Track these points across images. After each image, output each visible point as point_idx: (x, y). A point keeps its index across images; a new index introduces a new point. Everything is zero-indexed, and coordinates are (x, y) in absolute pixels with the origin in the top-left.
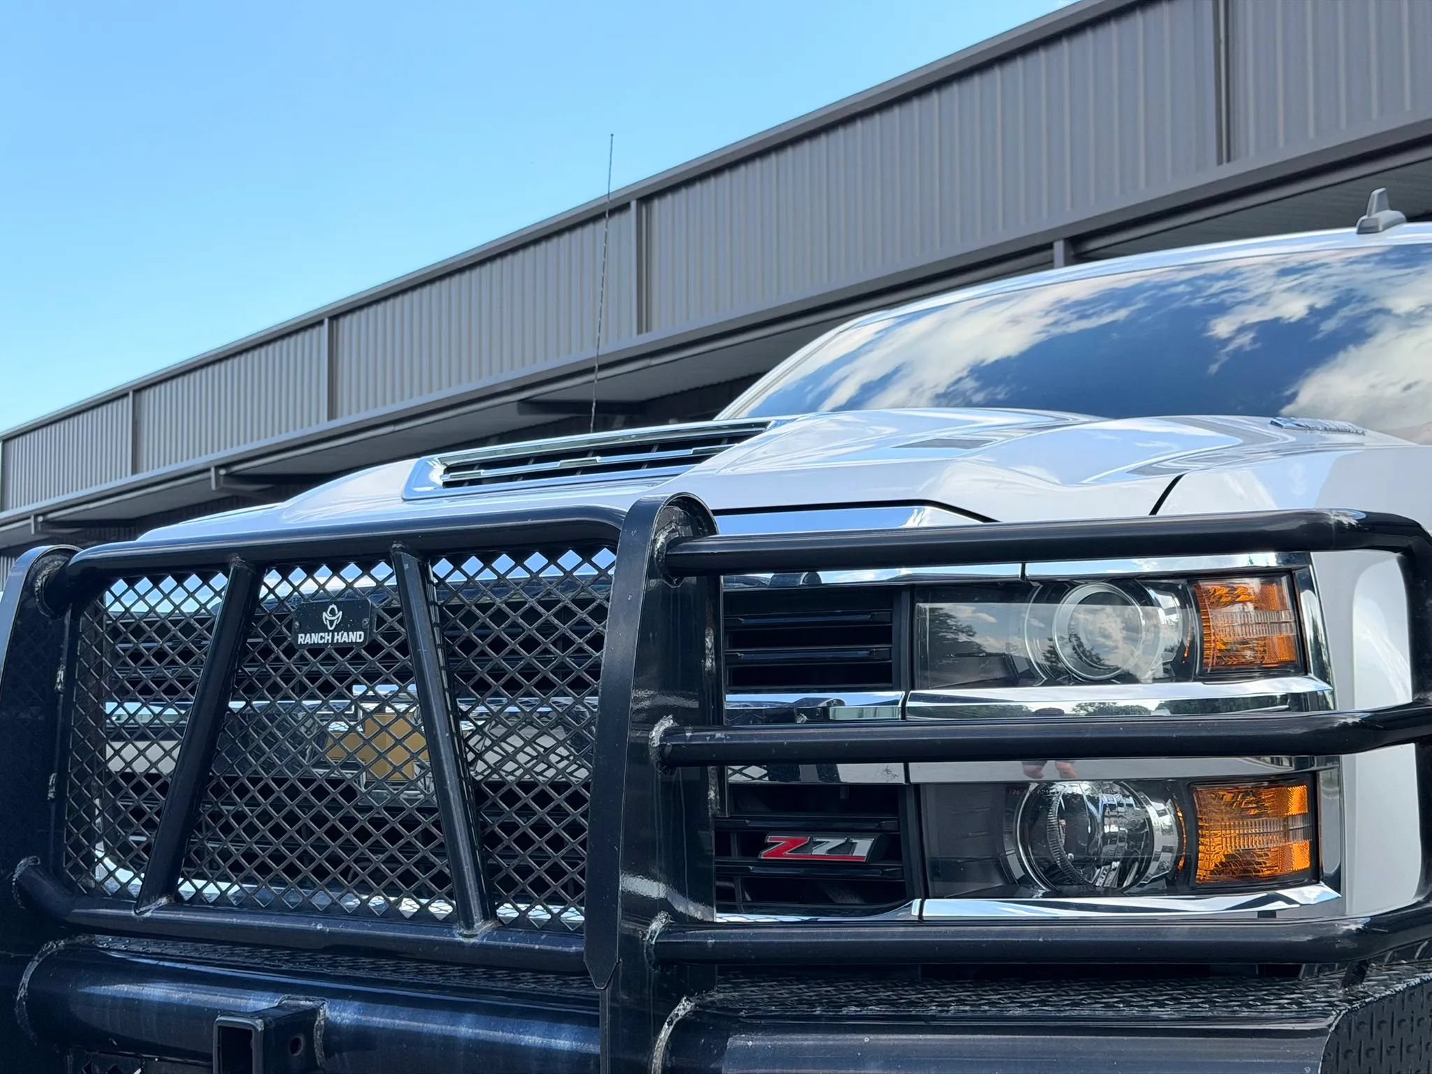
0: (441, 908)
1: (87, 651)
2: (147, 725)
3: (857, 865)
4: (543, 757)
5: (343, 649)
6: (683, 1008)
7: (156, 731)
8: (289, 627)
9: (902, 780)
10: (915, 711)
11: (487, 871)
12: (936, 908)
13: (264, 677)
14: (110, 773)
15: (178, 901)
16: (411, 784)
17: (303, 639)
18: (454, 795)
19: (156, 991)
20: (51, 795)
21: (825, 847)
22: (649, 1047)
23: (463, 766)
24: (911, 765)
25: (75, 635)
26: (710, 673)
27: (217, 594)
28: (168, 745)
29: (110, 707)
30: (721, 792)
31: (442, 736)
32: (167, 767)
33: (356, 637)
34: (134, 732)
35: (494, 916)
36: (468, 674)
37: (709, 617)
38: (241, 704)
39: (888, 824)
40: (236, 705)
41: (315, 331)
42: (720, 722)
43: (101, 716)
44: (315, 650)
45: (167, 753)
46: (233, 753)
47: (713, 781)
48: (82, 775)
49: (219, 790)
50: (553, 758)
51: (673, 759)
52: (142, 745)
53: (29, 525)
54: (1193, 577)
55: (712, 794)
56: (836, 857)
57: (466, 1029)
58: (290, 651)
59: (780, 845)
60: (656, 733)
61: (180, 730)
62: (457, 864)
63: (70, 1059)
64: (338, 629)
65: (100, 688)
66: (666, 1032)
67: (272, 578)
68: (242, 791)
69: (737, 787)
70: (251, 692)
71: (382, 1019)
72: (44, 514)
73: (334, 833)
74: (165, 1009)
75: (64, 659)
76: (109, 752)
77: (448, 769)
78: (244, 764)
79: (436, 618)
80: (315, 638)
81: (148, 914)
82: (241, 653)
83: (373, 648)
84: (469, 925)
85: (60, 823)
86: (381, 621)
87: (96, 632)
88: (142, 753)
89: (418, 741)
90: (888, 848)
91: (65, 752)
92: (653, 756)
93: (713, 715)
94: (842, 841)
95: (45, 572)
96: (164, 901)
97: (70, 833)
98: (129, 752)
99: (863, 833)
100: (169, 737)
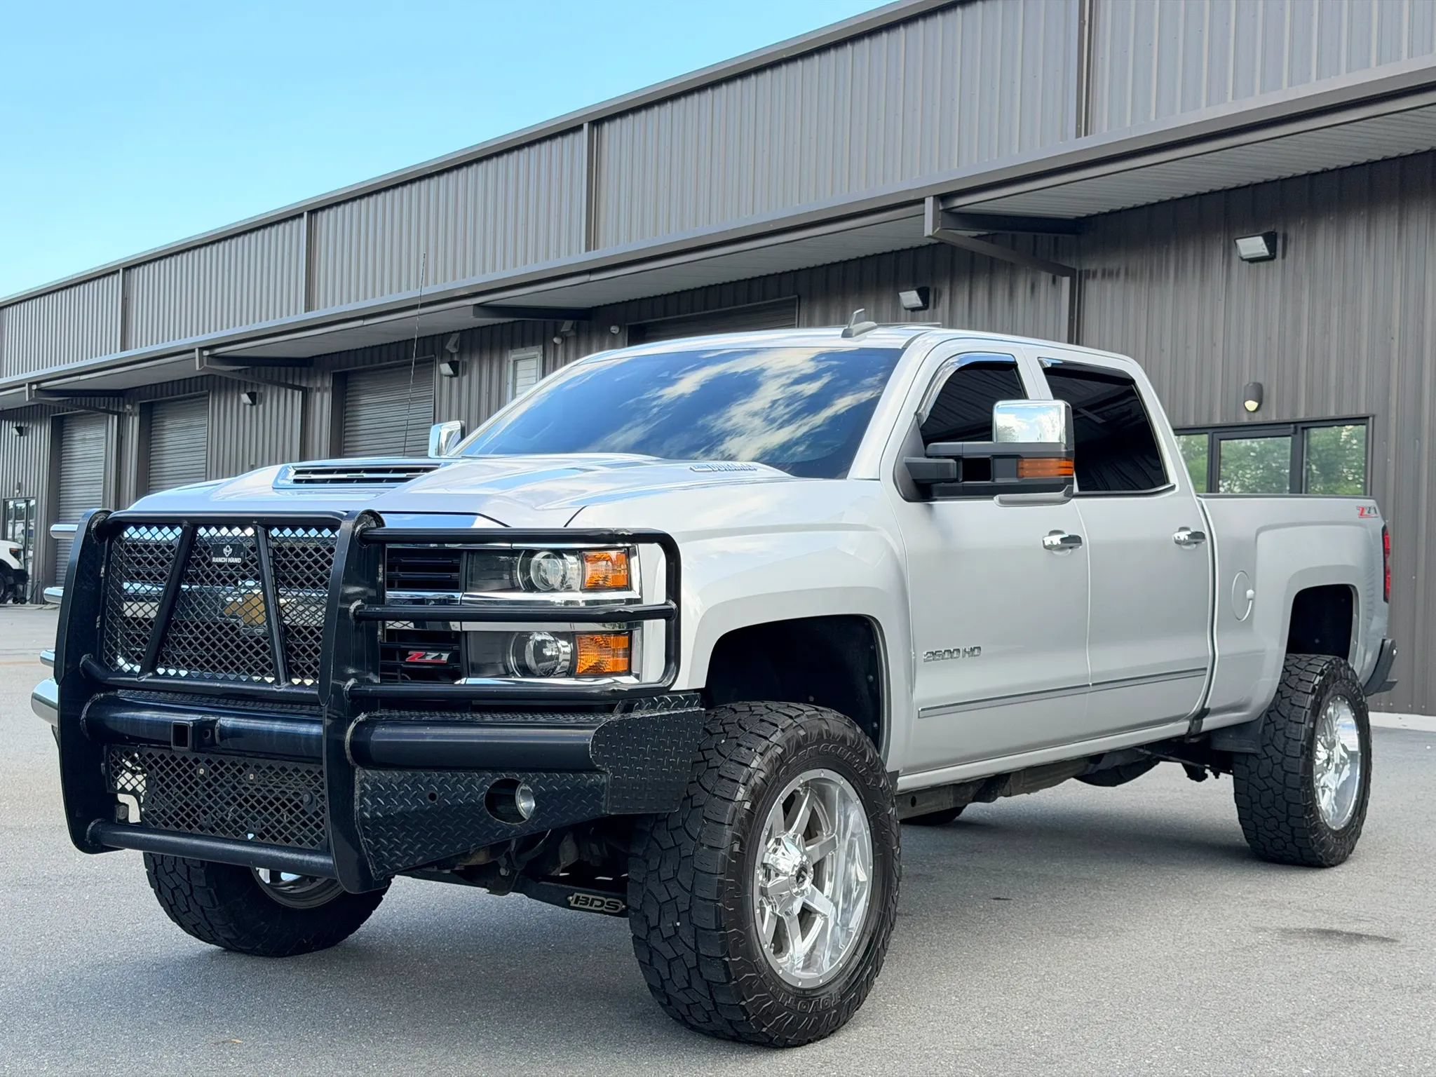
0: (270, 680)
1: (115, 560)
2: (144, 595)
3: (442, 664)
4: (300, 614)
5: (232, 565)
6: (362, 717)
7: (148, 598)
8: (209, 554)
9: (459, 630)
10: (466, 601)
11: (287, 664)
12: (471, 681)
13: (197, 576)
14: (126, 617)
15: (157, 675)
16: (259, 626)
17: (215, 560)
18: (275, 631)
19: (147, 715)
20: (98, 626)
21: (431, 657)
22: (345, 732)
23: (280, 617)
24: (463, 623)
25: (110, 552)
26: (380, 583)
27: (177, 537)
28: (154, 604)
29: (126, 585)
30: (383, 632)
31: (271, 605)
32: (153, 614)
33: (238, 560)
34: (136, 597)
35: (290, 681)
36: (284, 578)
37: (381, 560)
38: (187, 587)
39: (456, 647)
40: (185, 587)
41: (295, 223)
42: (383, 603)
43: (121, 590)
44: (220, 565)
45: (153, 608)
46: (183, 609)
47: (380, 627)
48: (113, 617)
49: (176, 626)
50: (304, 616)
51: (360, 617)
52: (141, 604)
53: (24, 391)
54: (581, 550)
55: (379, 633)
56: (436, 661)
57: (278, 726)
58: (209, 565)
59: (414, 656)
60: (352, 608)
61: (159, 598)
62: (275, 659)
63: (105, 748)
64: (230, 556)
65: (121, 576)
66: (353, 725)
67: (202, 531)
68: (187, 626)
69: (389, 631)
70: (191, 582)
71: (243, 723)
72: (38, 383)
73: (226, 646)
74: (150, 722)
75: (104, 562)
76: (125, 607)
77: (273, 620)
78: (188, 615)
79: (271, 554)
80: (220, 560)
81: (143, 680)
82: (186, 564)
83: (245, 565)
84: (279, 684)
85: (102, 639)
86: (249, 554)
87: (120, 551)
88: (141, 608)
89: (262, 607)
90: (455, 657)
91: (105, 606)
92: (351, 616)
93: (380, 600)
94: (437, 654)
95: (97, 521)
96: (150, 674)
97: (107, 644)
98: (135, 607)
99: (445, 651)
100: (154, 601)
